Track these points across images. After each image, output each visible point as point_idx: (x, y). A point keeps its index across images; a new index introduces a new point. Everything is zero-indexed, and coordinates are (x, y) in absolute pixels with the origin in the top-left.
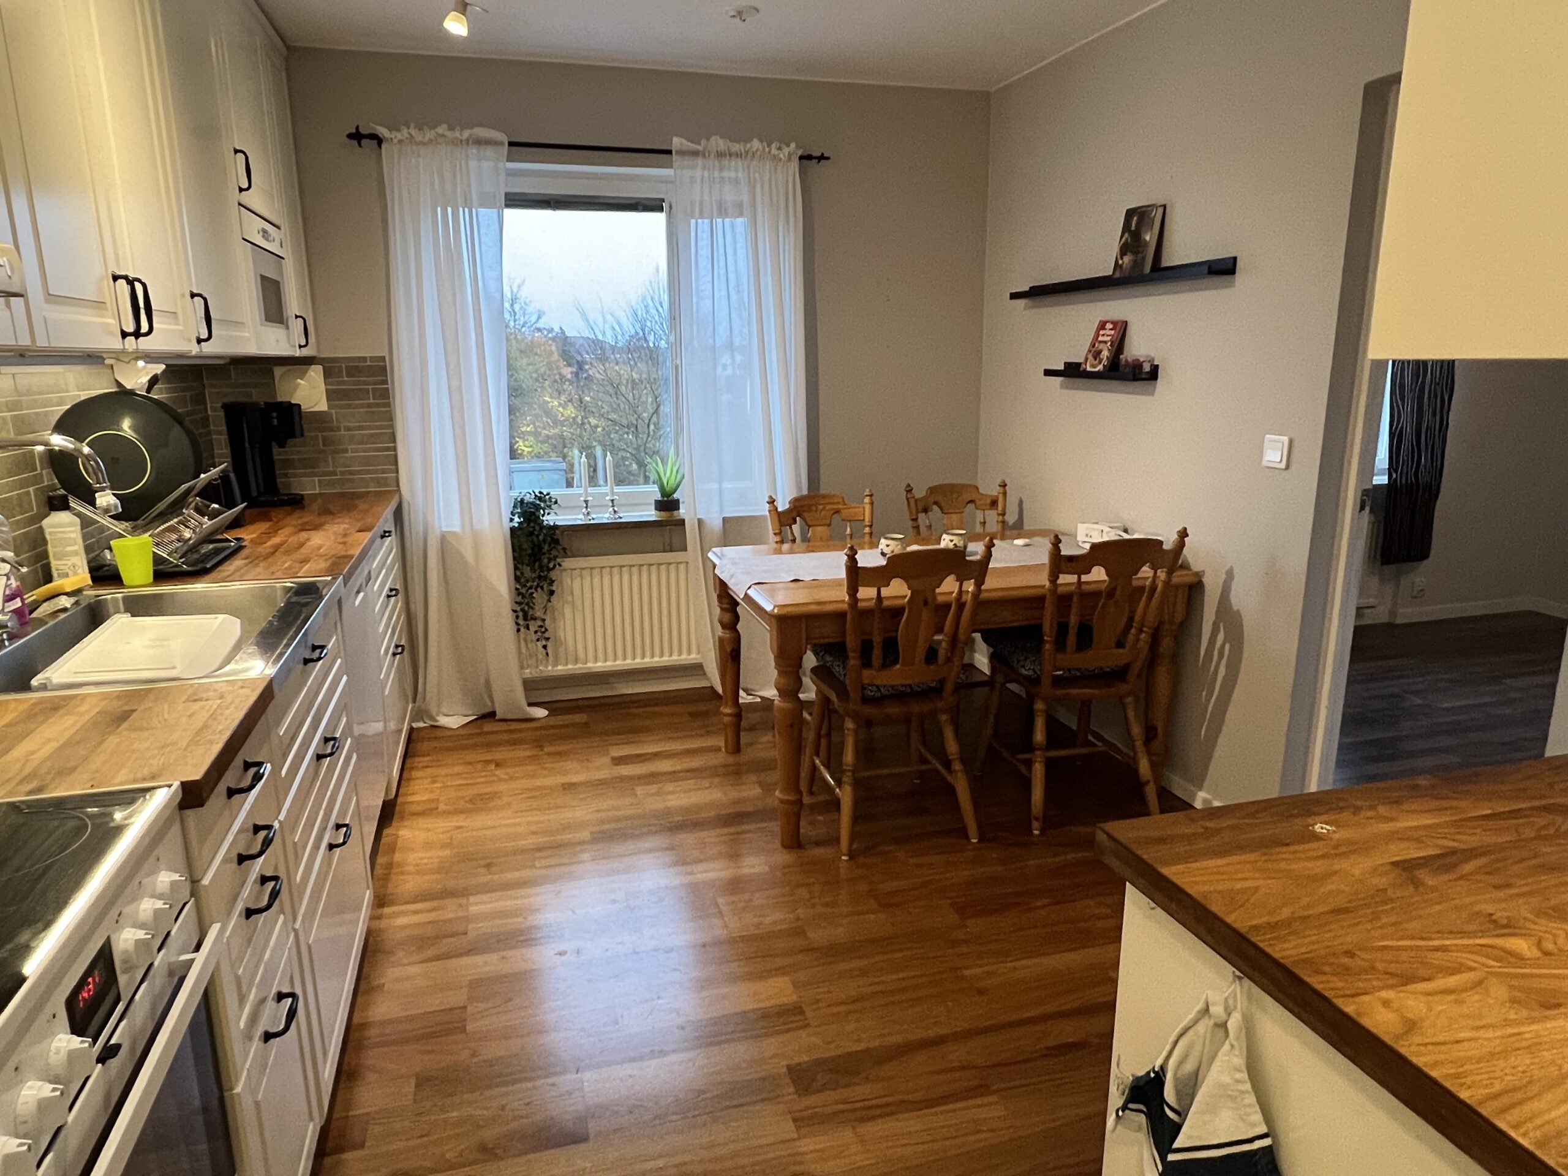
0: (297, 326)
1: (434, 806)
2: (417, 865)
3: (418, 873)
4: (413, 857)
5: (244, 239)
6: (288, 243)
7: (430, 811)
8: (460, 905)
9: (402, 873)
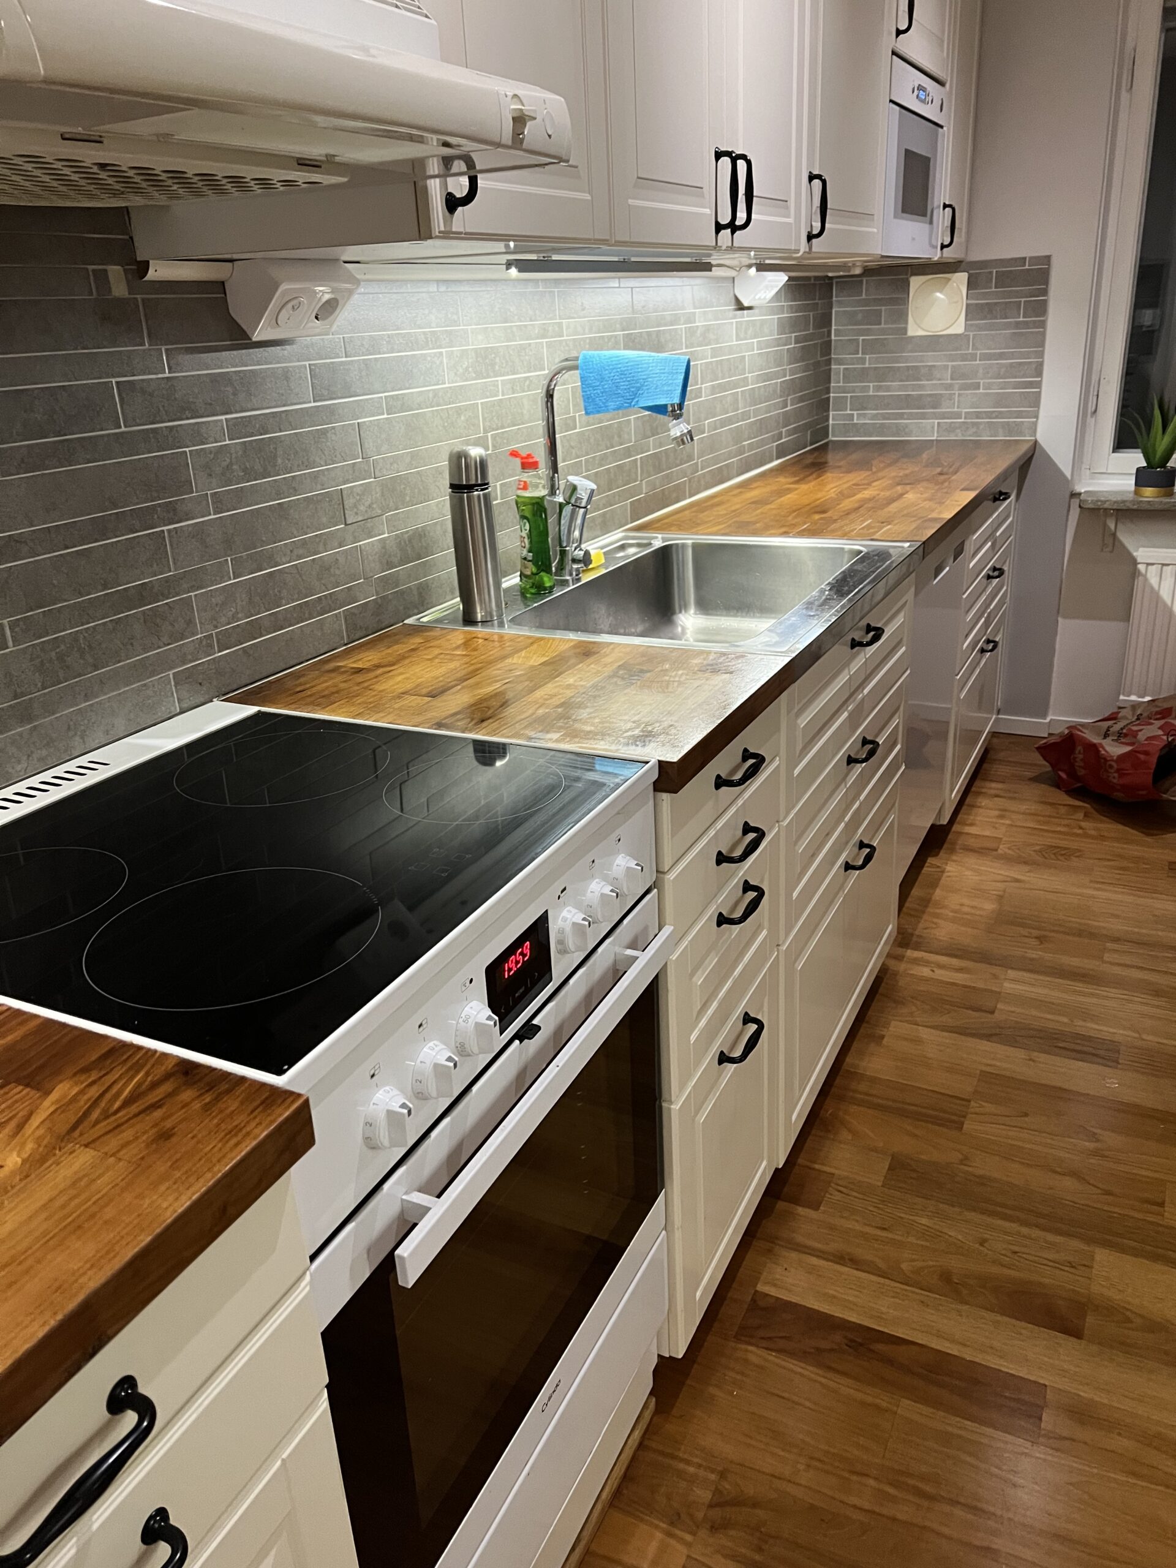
0: (943, 218)
1: (994, 845)
2: (955, 912)
3: (954, 920)
4: (954, 901)
5: (891, 101)
6: (950, 107)
7: (986, 850)
8: (995, 976)
9: (937, 916)
